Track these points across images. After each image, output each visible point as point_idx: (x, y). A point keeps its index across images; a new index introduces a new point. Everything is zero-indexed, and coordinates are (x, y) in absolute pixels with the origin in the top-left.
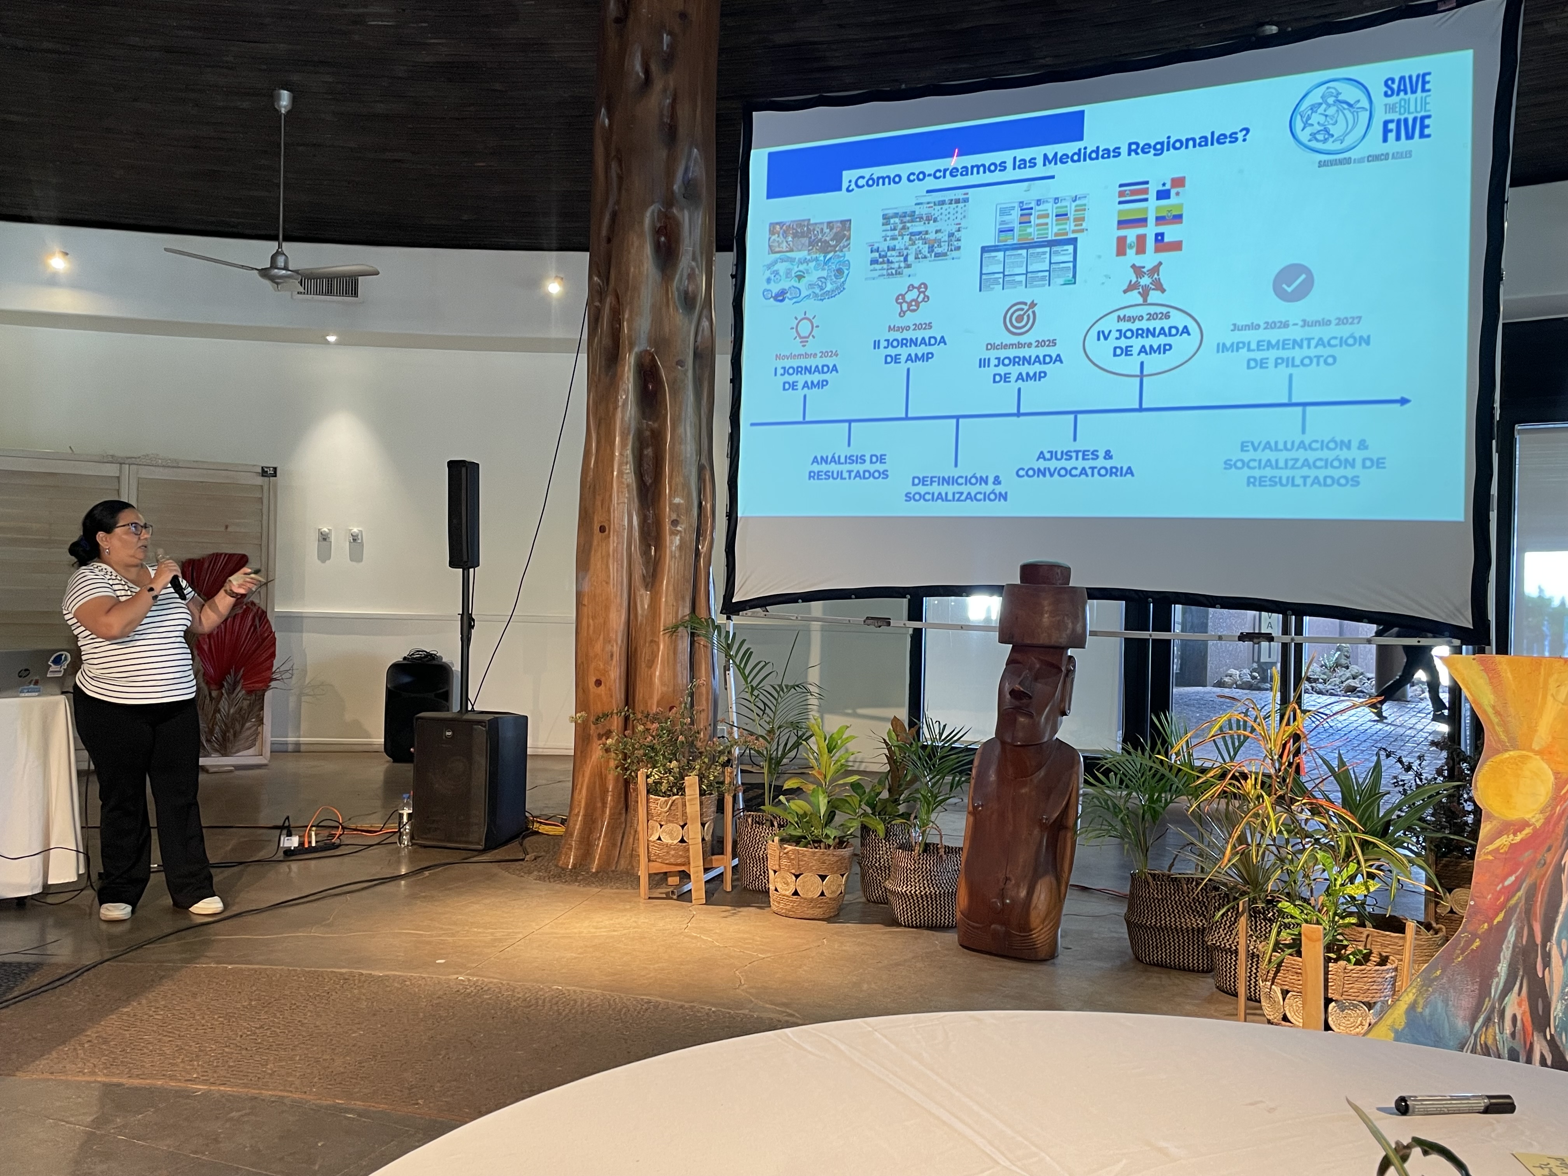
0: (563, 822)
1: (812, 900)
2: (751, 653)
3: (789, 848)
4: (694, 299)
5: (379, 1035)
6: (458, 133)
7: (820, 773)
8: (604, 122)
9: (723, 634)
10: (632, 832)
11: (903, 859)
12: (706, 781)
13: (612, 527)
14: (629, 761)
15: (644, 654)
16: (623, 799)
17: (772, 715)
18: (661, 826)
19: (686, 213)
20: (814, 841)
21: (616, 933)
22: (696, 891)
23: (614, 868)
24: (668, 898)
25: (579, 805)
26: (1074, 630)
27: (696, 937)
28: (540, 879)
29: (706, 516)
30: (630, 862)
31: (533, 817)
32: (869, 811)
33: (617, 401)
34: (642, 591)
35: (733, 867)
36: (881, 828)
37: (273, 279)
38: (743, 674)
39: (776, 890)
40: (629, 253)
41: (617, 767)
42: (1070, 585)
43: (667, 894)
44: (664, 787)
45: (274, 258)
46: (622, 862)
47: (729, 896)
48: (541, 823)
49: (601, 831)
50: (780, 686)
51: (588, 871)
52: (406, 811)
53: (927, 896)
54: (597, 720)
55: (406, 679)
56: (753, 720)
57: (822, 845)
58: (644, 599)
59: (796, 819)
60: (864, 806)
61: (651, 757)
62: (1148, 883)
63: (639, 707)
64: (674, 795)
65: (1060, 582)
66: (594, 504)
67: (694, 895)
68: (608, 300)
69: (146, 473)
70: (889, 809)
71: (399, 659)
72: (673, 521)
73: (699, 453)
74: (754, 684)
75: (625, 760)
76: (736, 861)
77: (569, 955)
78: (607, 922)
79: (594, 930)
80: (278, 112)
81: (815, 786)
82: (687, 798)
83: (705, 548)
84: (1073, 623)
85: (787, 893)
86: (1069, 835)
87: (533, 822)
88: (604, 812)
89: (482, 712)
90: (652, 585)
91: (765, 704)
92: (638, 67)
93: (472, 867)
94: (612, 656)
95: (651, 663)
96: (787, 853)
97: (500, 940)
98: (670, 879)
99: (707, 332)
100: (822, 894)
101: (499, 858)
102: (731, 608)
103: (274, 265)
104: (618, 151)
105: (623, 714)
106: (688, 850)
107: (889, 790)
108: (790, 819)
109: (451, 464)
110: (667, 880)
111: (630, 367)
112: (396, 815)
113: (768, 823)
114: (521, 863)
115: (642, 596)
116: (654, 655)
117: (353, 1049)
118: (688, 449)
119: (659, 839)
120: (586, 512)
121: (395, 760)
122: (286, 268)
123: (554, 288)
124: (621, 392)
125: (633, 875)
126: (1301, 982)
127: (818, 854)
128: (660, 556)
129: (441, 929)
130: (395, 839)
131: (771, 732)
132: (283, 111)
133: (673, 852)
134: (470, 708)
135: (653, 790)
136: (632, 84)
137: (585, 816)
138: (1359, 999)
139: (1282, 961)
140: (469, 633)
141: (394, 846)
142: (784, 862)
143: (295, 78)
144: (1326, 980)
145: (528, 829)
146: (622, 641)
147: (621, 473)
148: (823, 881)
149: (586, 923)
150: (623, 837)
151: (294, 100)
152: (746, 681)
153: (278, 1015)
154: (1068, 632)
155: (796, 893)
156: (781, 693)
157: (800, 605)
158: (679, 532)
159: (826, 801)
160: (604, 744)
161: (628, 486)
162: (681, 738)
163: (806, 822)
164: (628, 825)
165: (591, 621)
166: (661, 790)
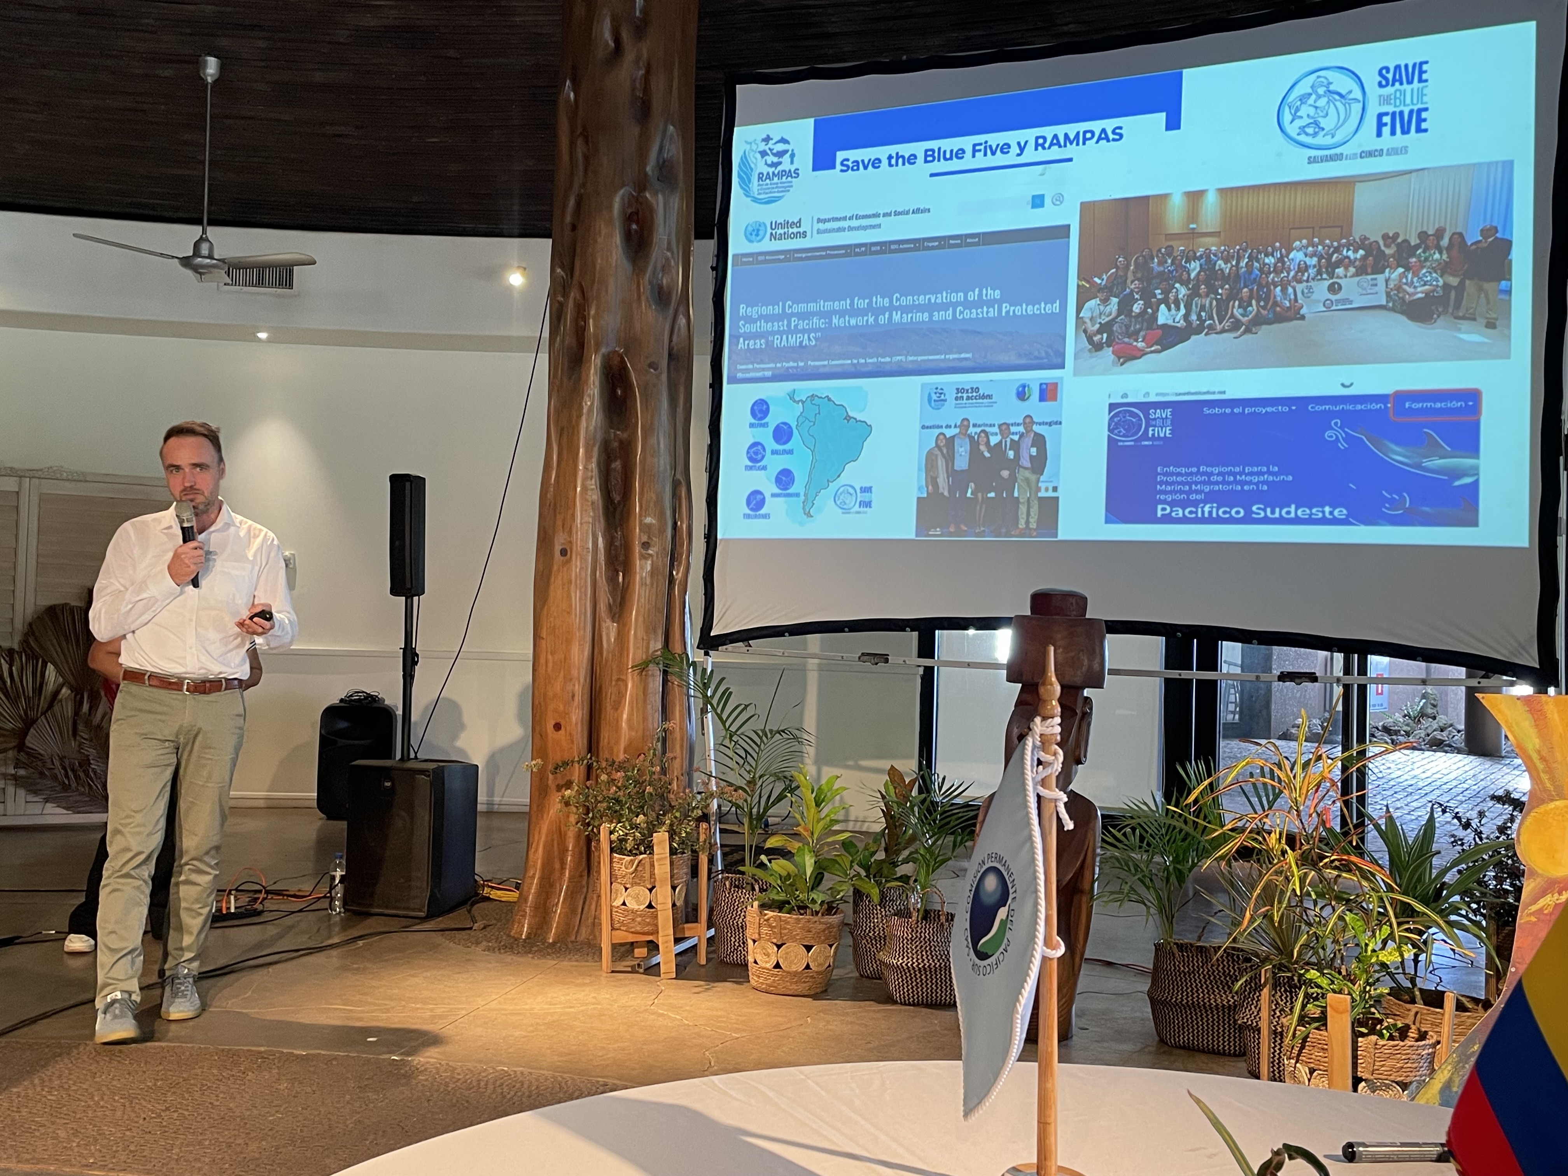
0: (518, 887)
1: (796, 974)
2: (731, 693)
3: (770, 914)
4: (669, 294)
5: (300, 1118)
6: (407, 104)
7: (806, 830)
8: (569, 96)
9: (699, 670)
10: (595, 898)
11: (899, 928)
12: (677, 838)
13: (574, 549)
14: (591, 815)
15: (610, 693)
16: (584, 860)
17: (753, 764)
18: (626, 889)
19: (660, 197)
20: (799, 908)
21: (572, 1010)
22: (665, 963)
23: (573, 938)
24: (634, 971)
25: (535, 866)
26: (1090, 667)
27: (663, 1015)
28: (489, 950)
29: (681, 538)
30: (592, 931)
31: (484, 881)
32: (863, 873)
33: (581, 408)
34: (609, 622)
35: (708, 939)
36: (875, 893)
37: (196, 269)
38: (720, 718)
39: (756, 962)
40: (596, 242)
41: (577, 823)
42: (1087, 617)
43: (633, 967)
44: (629, 845)
45: (197, 245)
46: (583, 930)
47: (703, 970)
48: (493, 887)
49: (560, 895)
50: (764, 731)
51: (544, 941)
52: (339, 873)
53: (925, 969)
54: (556, 769)
55: (343, 725)
56: (732, 769)
57: (808, 911)
58: (610, 630)
59: (779, 882)
60: (856, 867)
61: (616, 812)
62: (1173, 954)
63: (604, 754)
64: (641, 853)
65: (1075, 613)
66: (555, 522)
67: (663, 969)
68: (572, 294)
69: (49, 488)
70: (885, 871)
71: (335, 701)
72: (643, 544)
73: (674, 467)
74: (733, 729)
75: (588, 813)
76: (712, 932)
77: (517, 1033)
78: (563, 998)
79: (547, 1006)
80: (203, 80)
81: (801, 844)
82: (656, 857)
83: (680, 575)
84: (1089, 659)
85: (768, 966)
86: (1085, 899)
87: (483, 886)
88: (562, 874)
89: (426, 761)
90: (620, 616)
91: (746, 751)
92: (608, 36)
93: (411, 936)
94: (573, 696)
95: (618, 705)
96: (768, 920)
97: (441, 1017)
98: (636, 950)
99: (684, 331)
100: (808, 967)
101: (442, 926)
102: (709, 643)
103: (197, 253)
104: (584, 128)
105: (585, 762)
106: (656, 917)
107: (886, 850)
108: (773, 883)
109: (394, 479)
110: (633, 952)
111: (595, 368)
112: (327, 877)
113: (749, 887)
114: (468, 932)
115: (608, 628)
116: (621, 695)
117: (270, 1133)
118: (663, 461)
119: (624, 904)
120: (545, 532)
121: (330, 818)
122: (210, 257)
123: (516, 279)
124: (586, 398)
125: (594, 946)
126: (1326, 1059)
127: (803, 921)
128: (629, 583)
129: (375, 1004)
130: (325, 904)
131: (752, 782)
132: (210, 80)
133: (639, 919)
134: (412, 755)
135: (617, 848)
136: (600, 54)
137: (542, 878)
138: (1392, 1078)
139: (1307, 1036)
140: (413, 670)
141: (324, 912)
142: (765, 930)
143: (223, 42)
144: (1355, 1057)
145: (478, 894)
146: (585, 680)
147: (585, 488)
148: (808, 952)
149: (539, 999)
150: (584, 903)
151: (222, 68)
152: (725, 726)
153: (186, 1096)
154: (1084, 669)
155: (777, 966)
156: (764, 738)
157: (787, 639)
158: (651, 555)
159: (813, 861)
160: (563, 797)
161: (593, 503)
162: (649, 789)
163: (790, 885)
164: (590, 890)
165: (550, 657)
166: (626, 849)
